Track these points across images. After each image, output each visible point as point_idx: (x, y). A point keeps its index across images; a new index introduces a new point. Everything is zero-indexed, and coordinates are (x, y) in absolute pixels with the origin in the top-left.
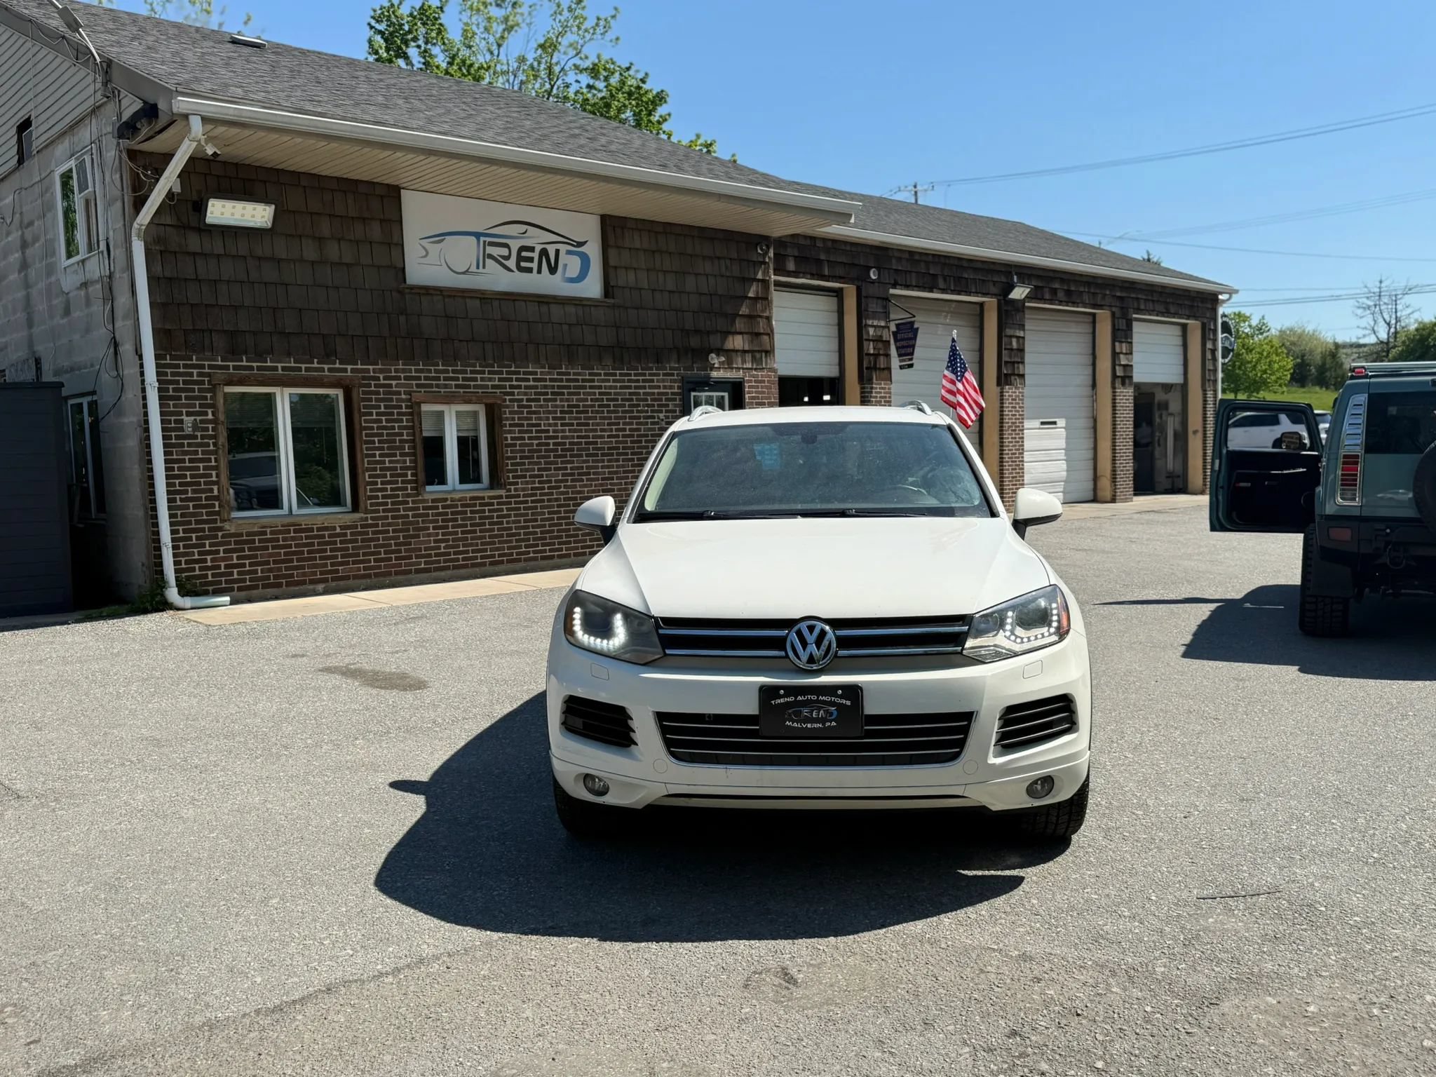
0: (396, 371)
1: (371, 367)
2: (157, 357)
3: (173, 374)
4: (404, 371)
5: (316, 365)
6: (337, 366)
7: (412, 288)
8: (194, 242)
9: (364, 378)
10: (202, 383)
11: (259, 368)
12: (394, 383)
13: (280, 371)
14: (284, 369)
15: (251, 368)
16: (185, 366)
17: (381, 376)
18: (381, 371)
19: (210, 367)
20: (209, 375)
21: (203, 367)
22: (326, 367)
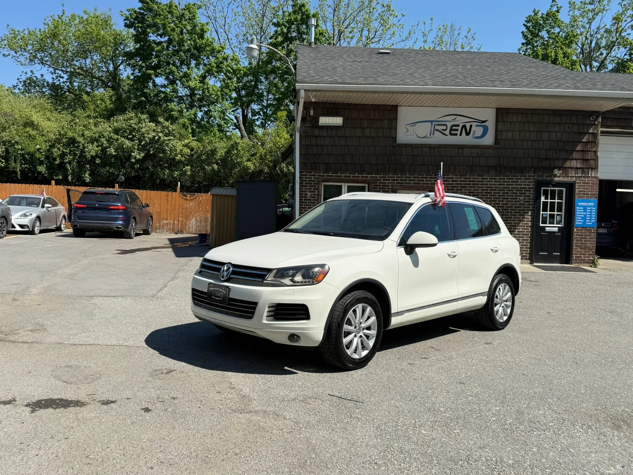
0: (388, 177)
1: (378, 176)
2: (300, 172)
3: (305, 178)
4: (392, 177)
5: (356, 175)
6: (365, 175)
7: (399, 145)
8: (317, 132)
9: (375, 180)
10: (315, 181)
11: (335, 176)
12: (387, 182)
13: (343, 177)
14: (344, 176)
15: (333, 176)
16: (310, 175)
17: (382, 179)
18: (382, 177)
19: (318, 176)
20: (317, 178)
21: (316, 175)
22: (360, 176)
